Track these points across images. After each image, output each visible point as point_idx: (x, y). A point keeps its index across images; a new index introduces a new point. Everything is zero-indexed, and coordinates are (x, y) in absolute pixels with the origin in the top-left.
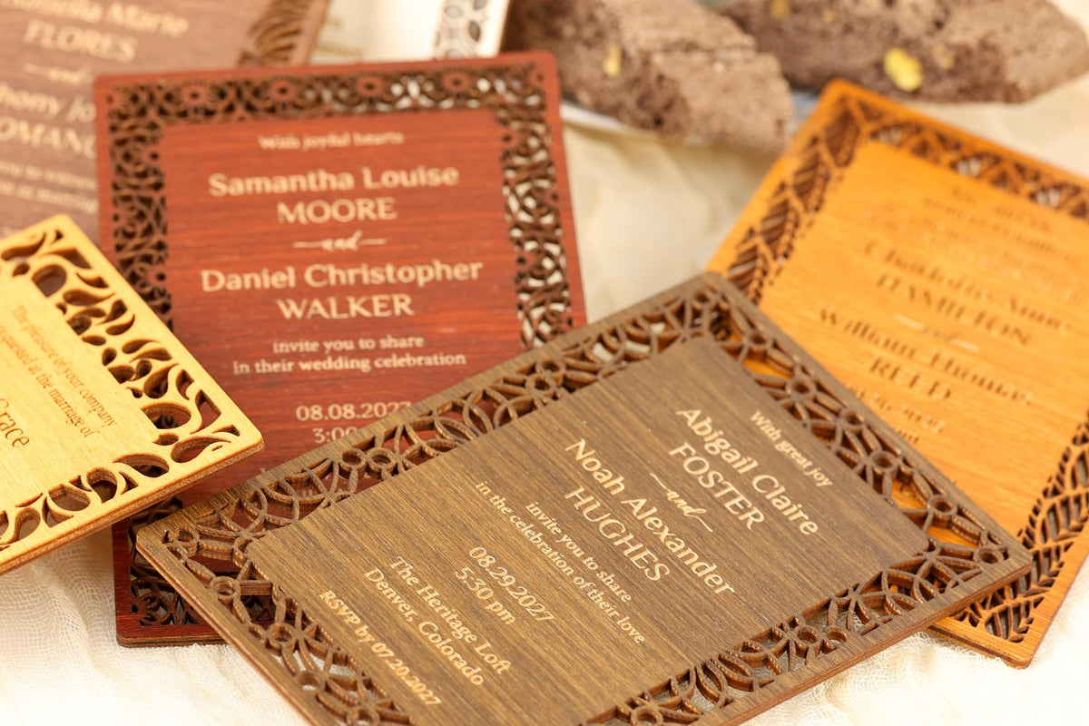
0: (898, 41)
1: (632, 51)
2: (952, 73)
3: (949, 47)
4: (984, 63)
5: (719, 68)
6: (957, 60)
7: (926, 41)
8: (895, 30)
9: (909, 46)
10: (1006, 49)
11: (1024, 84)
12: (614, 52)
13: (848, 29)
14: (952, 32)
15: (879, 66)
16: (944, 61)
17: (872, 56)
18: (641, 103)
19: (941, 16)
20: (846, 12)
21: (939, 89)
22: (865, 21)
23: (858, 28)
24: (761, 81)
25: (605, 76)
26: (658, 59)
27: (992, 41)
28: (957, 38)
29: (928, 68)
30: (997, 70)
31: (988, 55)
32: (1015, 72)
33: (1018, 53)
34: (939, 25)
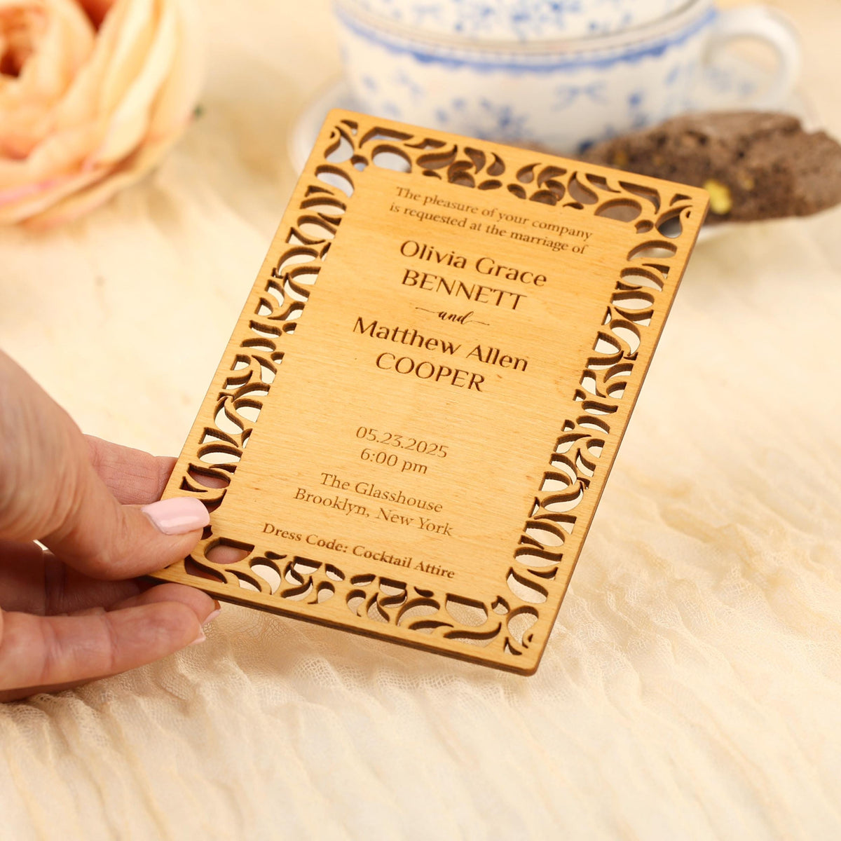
0: (711, 172)
2: (754, 194)
3: (751, 171)
4: (777, 184)
6: (757, 182)
7: (732, 168)
8: (707, 163)
9: (720, 176)
10: (795, 171)
11: (810, 197)
13: (672, 169)
14: (751, 159)
16: (747, 184)
19: (744, 148)
20: (671, 154)
21: (745, 209)
22: (685, 160)
23: (681, 167)
27: (782, 165)
28: (755, 163)
30: (788, 189)
31: (781, 177)
32: (804, 188)
33: (804, 173)
34: (741, 155)
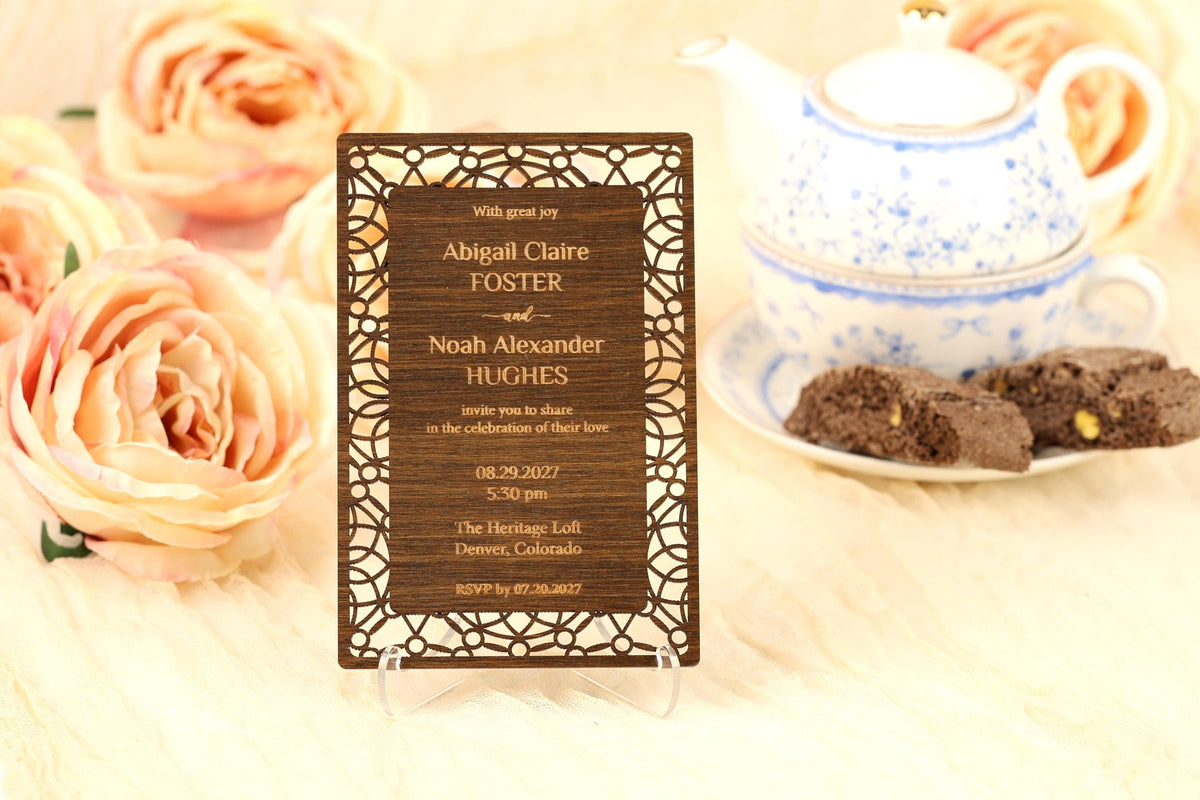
0: (1084, 401)
1: (912, 403)
2: (1121, 423)
3: (1119, 402)
4: (1144, 415)
5: (978, 408)
6: (1124, 412)
7: (1103, 399)
8: (1080, 395)
9: (1091, 406)
10: (1160, 404)
11: (1172, 429)
12: (897, 408)
13: (1048, 398)
14: (1120, 391)
15: (1070, 423)
16: (1116, 414)
17: (1066, 417)
18: (920, 441)
19: (1113, 381)
20: (1047, 385)
21: (1112, 436)
22: (1058, 389)
23: (1055, 396)
24: (1008, 418)
25: (892, 428)
26: (933, 404)
27: (1148, 398)
28: (1123, 395)
29: (1104, 422)
30: (1153, 420)
31: (1147, 409)
32: (1167, 420)
33: (1168, 406)
34: (1111, 387)
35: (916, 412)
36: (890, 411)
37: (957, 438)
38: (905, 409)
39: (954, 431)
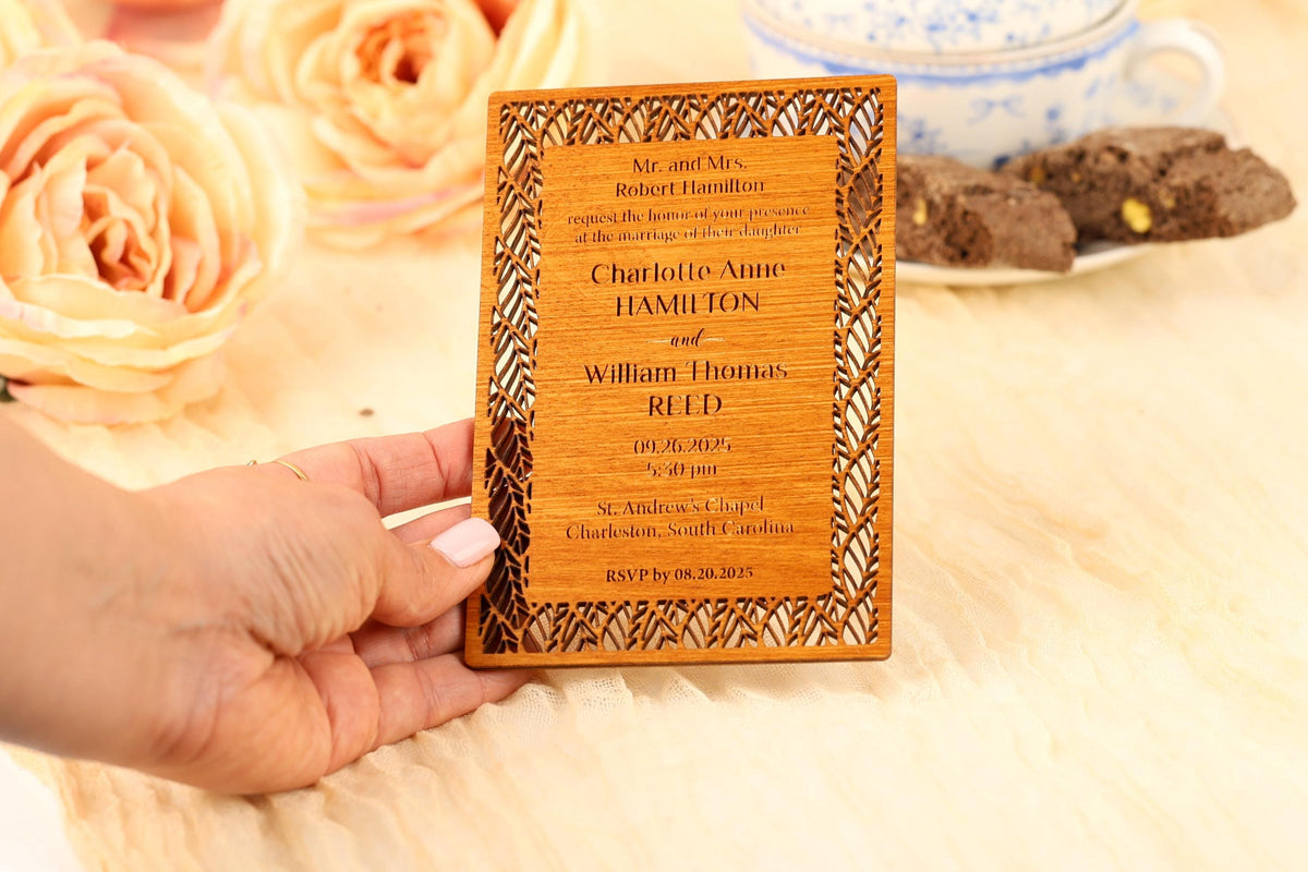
0: (1132, 189)
1: (937, 199)
2: (1175, 213)
3: (1172, 189)
4: (1200, 203)
5: (1012, 202)
6: (1178, 200)
7: (1153, 186)
8: (1128, 181)
9: (1141, 194)
10: (1218, 190)
11: (1233, 217)
12: (921, 205)
13: (1092, 186)
14: (1173, 176)
15: (1118, 215)
16: (1169, 203)
17: (1112, 208)
18: (948, 241)
19: (1165, 165)
20: (1090, 171)
21: (1165, 228)
22: (1103, 176)
23: (1099, 184)
24: (1047, 212)
25: (915, 227)
26: (961, 199)
27: (1205, 183)
28: (1177, 181)
29: (1156, 212)
30: (1211, 209)
31: (1204, 196)
32: (1227, 208)
33: (1228, 192)
34: (1163, 173)
35: (943, 208)
36: (913, 208)
37: (989, 237)
38: (931, 207)
39: (986, 229)
